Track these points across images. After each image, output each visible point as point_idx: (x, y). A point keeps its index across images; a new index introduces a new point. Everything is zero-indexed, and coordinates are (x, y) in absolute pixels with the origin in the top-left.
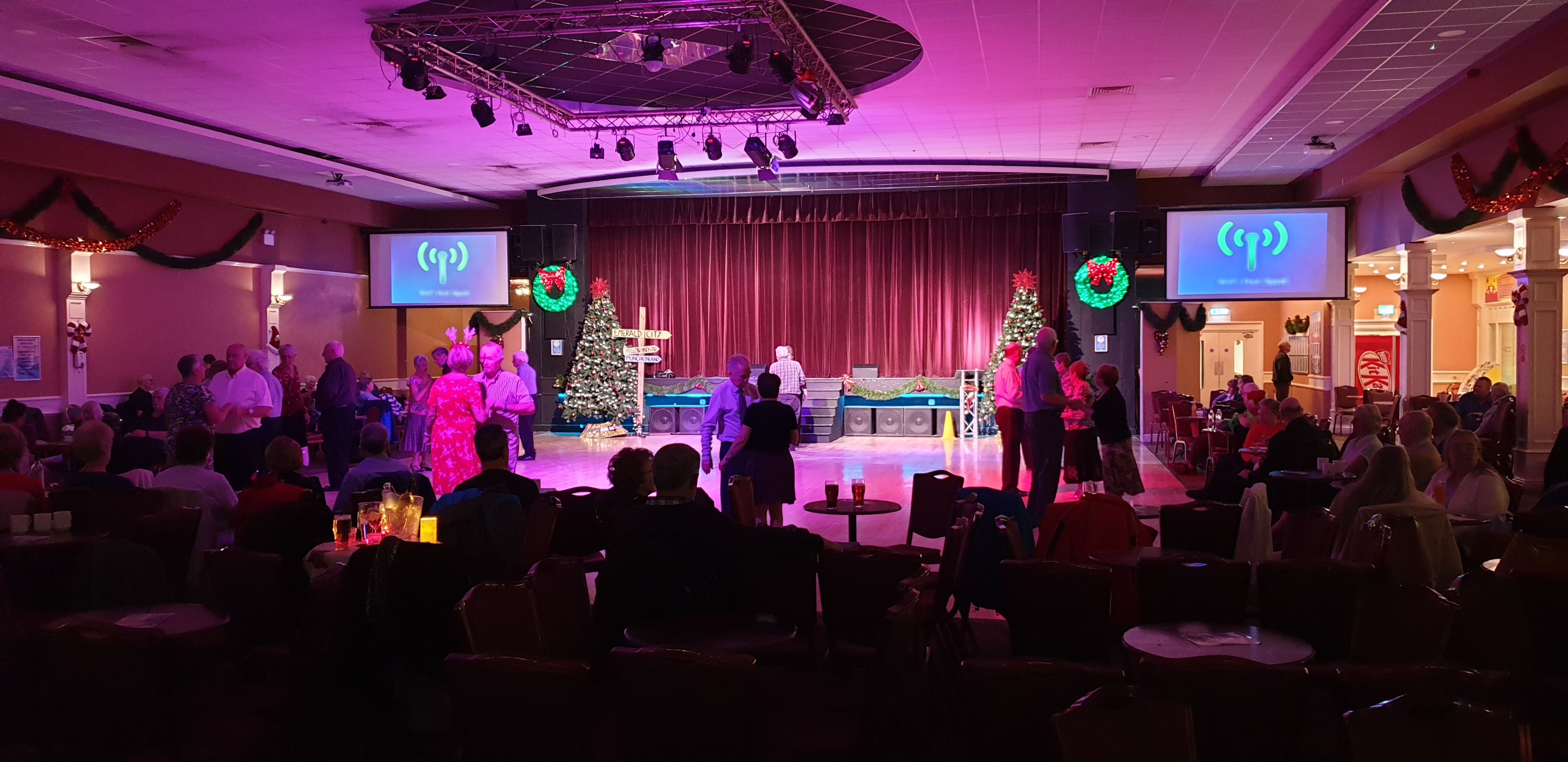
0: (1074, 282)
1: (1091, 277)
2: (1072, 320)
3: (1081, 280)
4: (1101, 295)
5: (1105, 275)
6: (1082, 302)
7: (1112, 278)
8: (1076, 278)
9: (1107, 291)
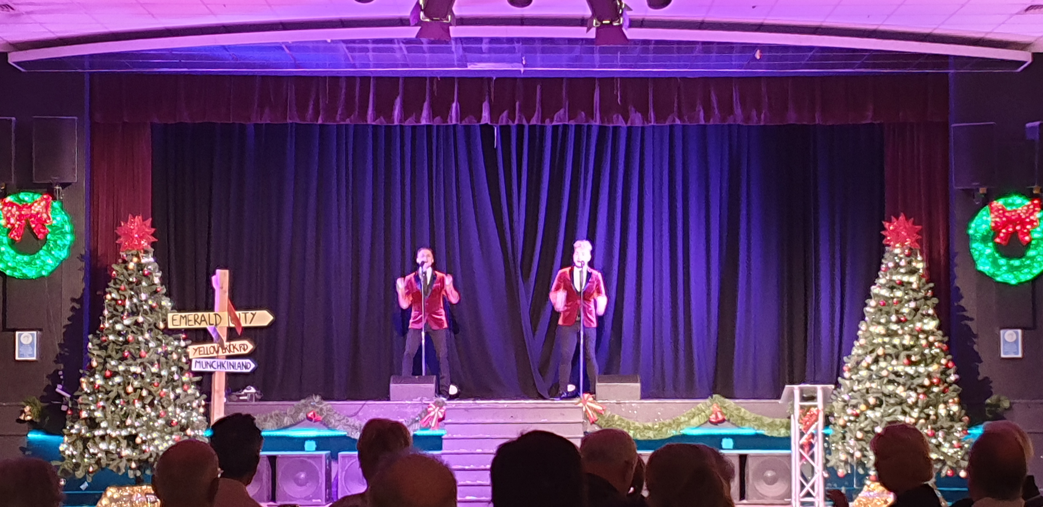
0: (967, 239)
1: (996, 229)
2: (962, 303)
3: (978, 236)
4: (1012, 262)
5: (1018, 228)
6: (982, 273)
7: (1028, 233)
8: (971, 232)
9: (1020, 254)
